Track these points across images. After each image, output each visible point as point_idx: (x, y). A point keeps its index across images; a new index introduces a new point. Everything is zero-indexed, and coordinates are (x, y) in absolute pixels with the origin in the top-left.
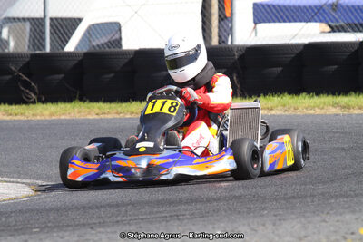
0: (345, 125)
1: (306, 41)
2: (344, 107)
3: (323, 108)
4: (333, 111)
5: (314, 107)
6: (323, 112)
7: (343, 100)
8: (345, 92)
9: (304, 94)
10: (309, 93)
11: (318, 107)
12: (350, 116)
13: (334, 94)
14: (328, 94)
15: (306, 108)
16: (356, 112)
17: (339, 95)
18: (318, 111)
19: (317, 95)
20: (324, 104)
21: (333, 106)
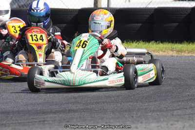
0: (176, 63)
1: (156, 6)
2: (178, 51)
3: (164, 52)
4: (171, 53)
5: (159, 50)
6: (164, 54)
7: (178, 46)
8: (181, 41)
9: (153, 42)
10: (156, 41)
11: (162, 50)
12: (181, 57)
13: (173, 42)
14: (169, 42)
15: (154, 51)
16: (186, 54)
17: (176, 43)
18: (161, 53)
19: (162, 42)
20: (166, 49)
21: (171, 50)
